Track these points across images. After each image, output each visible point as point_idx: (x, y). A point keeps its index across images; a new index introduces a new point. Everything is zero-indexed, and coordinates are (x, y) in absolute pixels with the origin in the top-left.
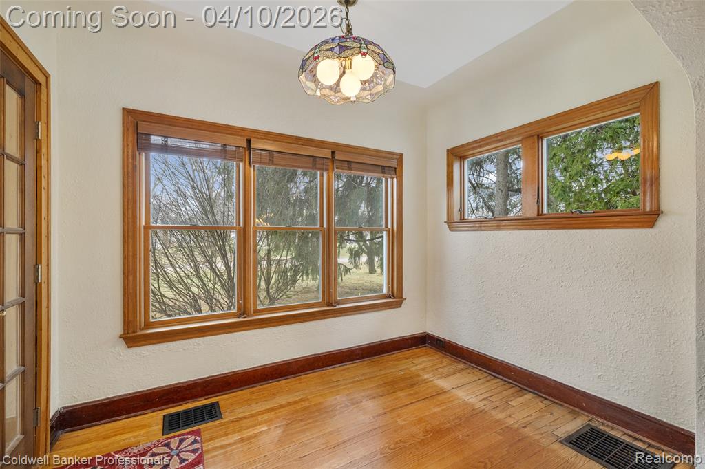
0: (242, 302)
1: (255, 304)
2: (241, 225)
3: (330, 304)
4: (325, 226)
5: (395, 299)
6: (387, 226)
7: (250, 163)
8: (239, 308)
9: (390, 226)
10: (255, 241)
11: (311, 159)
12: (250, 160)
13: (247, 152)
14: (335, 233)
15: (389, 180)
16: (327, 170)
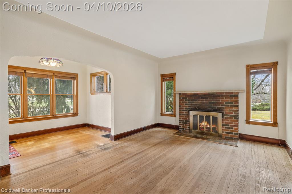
0: (22, 115)
1: (27, 115)
2: (22, 93)
3: (53, 115)
4: (51, 94)
5: (76, 114)
6: (73, 94)
7: (25, 76)
8: (22, 117)
9: (74, 94)
10: (27, 98)
11: (46, 75)
12: (25, 75)
13: (24, 74)
14: (55, 96)
15: (74, 81)
16: (52, 78)
